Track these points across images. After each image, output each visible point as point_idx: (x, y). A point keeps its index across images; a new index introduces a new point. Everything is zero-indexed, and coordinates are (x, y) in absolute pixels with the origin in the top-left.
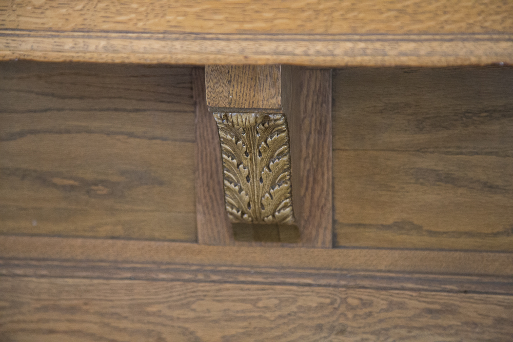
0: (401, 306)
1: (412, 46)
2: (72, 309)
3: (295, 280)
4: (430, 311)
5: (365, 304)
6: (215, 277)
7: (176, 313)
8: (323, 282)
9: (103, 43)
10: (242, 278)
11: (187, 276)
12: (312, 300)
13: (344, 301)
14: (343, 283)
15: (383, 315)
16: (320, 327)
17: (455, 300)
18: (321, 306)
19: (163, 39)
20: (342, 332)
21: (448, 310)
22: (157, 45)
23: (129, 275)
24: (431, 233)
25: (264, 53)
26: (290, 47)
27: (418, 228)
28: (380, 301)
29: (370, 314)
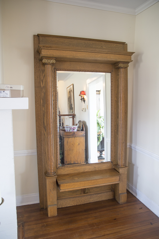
3: (88, 196)
4: (96, 196)
6: (83, 197)
7: (81, 199)
10: (85, 196)
11: (81, 197)
14: (91, 195)
15: (93, 197)
20: (91, 198)
23: (77, 197)
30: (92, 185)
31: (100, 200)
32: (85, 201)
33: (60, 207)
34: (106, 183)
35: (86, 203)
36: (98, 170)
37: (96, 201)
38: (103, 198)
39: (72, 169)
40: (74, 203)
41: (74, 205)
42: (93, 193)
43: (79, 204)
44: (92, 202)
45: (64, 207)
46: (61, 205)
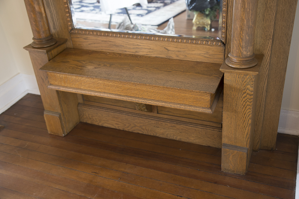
0: (167, 125)
1: (150, 101)
2: (117, 118)
3: (151, 118)
4: (172, 126)
5: (161, 124)
6: (138, 116)
7: (133, 121)
8: (155, 119)
9: (107, 95)
10: (142, 117)
11: (134, 115)
12: (153, 122)
13: (158, 123)
14: (158, 120)
15: (164, 126)
16: (155, 126)
17: (175, 125)
18: (154, 123)
19: (115, 95)
20: (158, 127)
21: (174, 126)
22: (114, 96)
23: (125, 114)
24: (173, 113)
25: (129, 100)
26: (133, 99)
27: (171, 112)
28: (164, 124)
29: (162, 125)
31: (183, 140)
32: (144, 127)
34: (165, 102)
35: (145, 132)
37: (172, 138)
38: (192, 139)
39: (106, 41)
40: (117, 123)
41: (118, 128)
42: (166, 116)
43: (130, 131)
44: (161, 136)
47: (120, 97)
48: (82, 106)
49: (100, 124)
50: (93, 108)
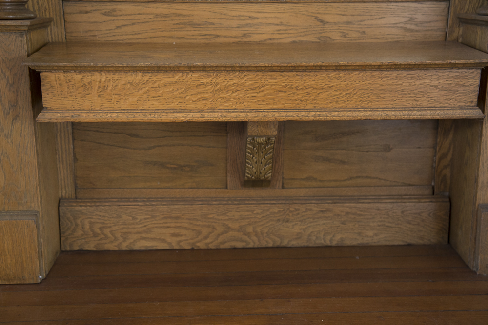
0: (311, 210)
1: (337, 113)
2: (177, 218)
3: (269, 202)
4: (322, 211)
5: (297, 210)
6: (236, 202)
7: (220, 217)
8: (280, 202)
9: (220, 114)
10: (247, 202)
11: (225, 202)
12: (276, 210)
13: (288, 209)
14: (288, 202)
15: (304, 214)
16: (279, 220)
17: (331, 206)
18: (279, 212)
19: (243, 112)
20: (288, 221)
21: (328, 210)
22: (241, 114)
23: (200, 203)
24: (320, 181)
25: (282, 117)
26: (291, 114)
27: (315, 179)
28: (302, 208)
29: (298, 214)
30: (268, 111)
31: (348, 242)
32: (250, 229)
33: (91, 247)
34: (373, 110)
35: (253, 242)
36: (344, 40)
37: (321, 242)
38: (371, 233)
39: (166, 16)
40: (177, 231)
41: (176, 247)
42: (303, 192)
43: (212, 246)
44: (294, 243)
45: (112, 247)
46: (95, 235)
47: (256, 114)
48: (75, 204)
49: (124, 247)
50: (107, 204)
